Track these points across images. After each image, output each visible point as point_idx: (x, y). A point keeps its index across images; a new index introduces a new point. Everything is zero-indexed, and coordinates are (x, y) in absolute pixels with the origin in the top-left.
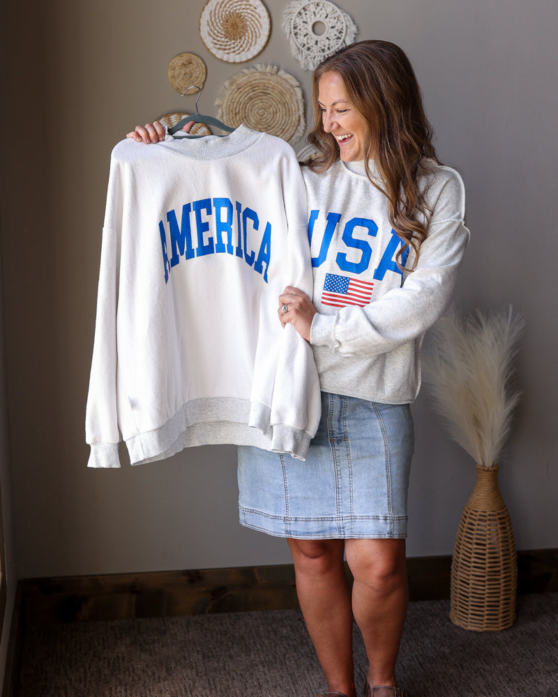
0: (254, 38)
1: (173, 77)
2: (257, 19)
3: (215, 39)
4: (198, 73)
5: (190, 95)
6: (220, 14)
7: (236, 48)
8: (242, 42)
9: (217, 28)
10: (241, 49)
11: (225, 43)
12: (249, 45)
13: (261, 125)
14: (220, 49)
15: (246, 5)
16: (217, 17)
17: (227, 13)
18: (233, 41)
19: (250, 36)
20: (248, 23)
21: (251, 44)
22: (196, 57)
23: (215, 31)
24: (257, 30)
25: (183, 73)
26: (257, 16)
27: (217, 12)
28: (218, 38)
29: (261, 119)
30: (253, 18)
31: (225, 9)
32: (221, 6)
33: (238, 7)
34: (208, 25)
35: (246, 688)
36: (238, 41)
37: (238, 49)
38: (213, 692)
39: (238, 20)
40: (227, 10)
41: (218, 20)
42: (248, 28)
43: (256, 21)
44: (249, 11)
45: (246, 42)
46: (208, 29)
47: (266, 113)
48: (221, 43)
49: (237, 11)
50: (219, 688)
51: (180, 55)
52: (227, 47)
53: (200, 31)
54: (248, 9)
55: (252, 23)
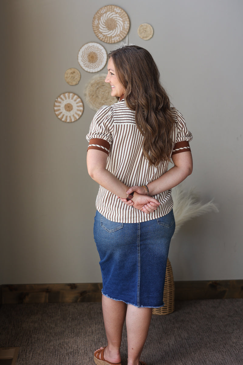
0: (101, 62)
1: (67, 77)
2: (102, 55)
3: (84, 63)
4: (77, 77)
5: (73, 85)
6: (87, 52)
7: (93, 66)
8: (96, 64)
9: (85, 58)
10: (95, 67)
11: (88, 65)
12: (98, 65)
13: (103, 98)
14: (86, 67)
15: (97, 49)
16: (85, 53)
17: (90, 52)
18: (92, 64)
19: (99, 61)
20: (98, 56)
21: (99, 65)
22: (77, 70)
23: (85, 60)
24: (102, 59)
25: (71, 76)
26: (102, 53)
27: (85, 51)
28: (86, 63)
29: (103, 96)
30: (100, 54)
31: (89, 50)
32: (87, 50)
33: (94, 50)
34: (82, 57)
35: (86, 333)
36: (94, 63)
37: (94, 67)
38: (73, 334)
39: (94, 55)
40: (89, 51)
41: (85, 55)
42: (98, 59)
43: (101, 56)
44: (98, 51)
45: (97, 64)
46: (81, 58)
47: (105, 93)
48: (87, 64)
49: (94, 52)
50: (75, 332)
51: (70, 69)
52: (90, 66)
53: (78, 59)
54: (98, 50)
55: (100, 56)
